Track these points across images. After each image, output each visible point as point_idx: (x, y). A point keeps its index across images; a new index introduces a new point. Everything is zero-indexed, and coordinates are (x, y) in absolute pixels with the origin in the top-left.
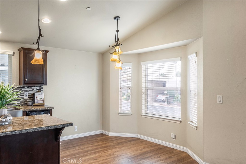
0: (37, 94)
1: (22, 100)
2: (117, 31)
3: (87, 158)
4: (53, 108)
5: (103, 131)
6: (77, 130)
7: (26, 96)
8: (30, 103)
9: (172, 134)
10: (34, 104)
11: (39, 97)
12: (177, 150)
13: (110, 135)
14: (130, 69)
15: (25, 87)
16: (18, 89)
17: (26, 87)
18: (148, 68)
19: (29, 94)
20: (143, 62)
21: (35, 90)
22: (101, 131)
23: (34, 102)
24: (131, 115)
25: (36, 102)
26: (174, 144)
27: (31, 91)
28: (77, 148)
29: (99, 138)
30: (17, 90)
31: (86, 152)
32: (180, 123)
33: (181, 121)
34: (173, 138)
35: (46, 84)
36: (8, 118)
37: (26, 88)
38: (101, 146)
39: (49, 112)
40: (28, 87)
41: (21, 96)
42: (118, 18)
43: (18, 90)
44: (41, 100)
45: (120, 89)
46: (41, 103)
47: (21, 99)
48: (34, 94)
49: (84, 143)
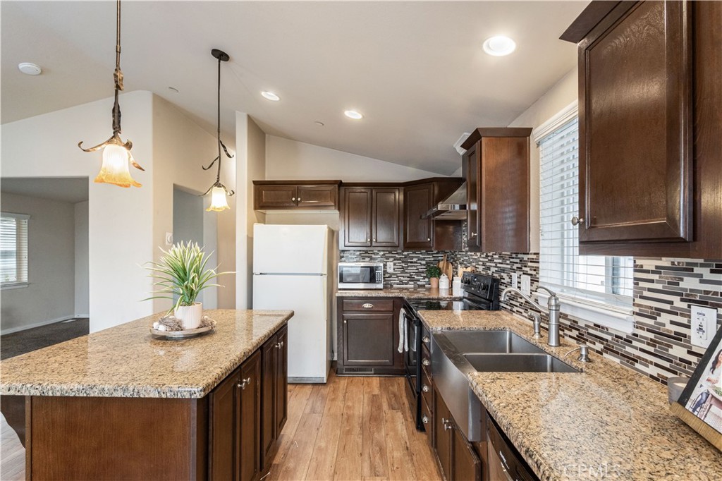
15: (696, 265)
16: (656, 277)
17: (702, 265)
30: (652, 281)
37: (701, 275)
40: (712, 271)
41: (672, 323)
43: (658, 282)
47: (671, 347)
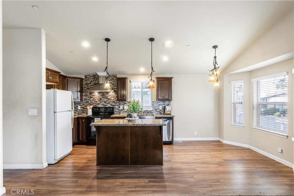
0: (166, 107)
1: (158, 110)
2: (215, 57)
3: (193, 153)
4: (174, 116)
5: (219, 139)
6: (196, 135)
7: (161, 108)
8: (162, 113)
9: (278, 148)
10: (164, 113)
11: (168, 108)
12: (283, 164)
13: (224, 142)
14: (242, 86)
18: (261, 83)
19: (162, 106)
20: (253, 78)
21: (166, 104)
22: (218, 138)
23: (165, 112)
24: (243, 127)
25: (166, 112)
26: (281, 158)
27: (163, 104)
28: (191, 146)
29: (213, 143)
31: (195, 150)
32: (287, 138)
33: (287, 136)
34: (280, 153)
35: (172, 101)
36: (136, 118)
38: (210, 148)
39: (172, 119)
40: (161, 102)
41: (157, 108)
42: (216, 47)
43: (156, 104)
44: (169, 111)
45: (233, 104)
46: (168, 113)
48: (165, 106)
49: (199, 144)
